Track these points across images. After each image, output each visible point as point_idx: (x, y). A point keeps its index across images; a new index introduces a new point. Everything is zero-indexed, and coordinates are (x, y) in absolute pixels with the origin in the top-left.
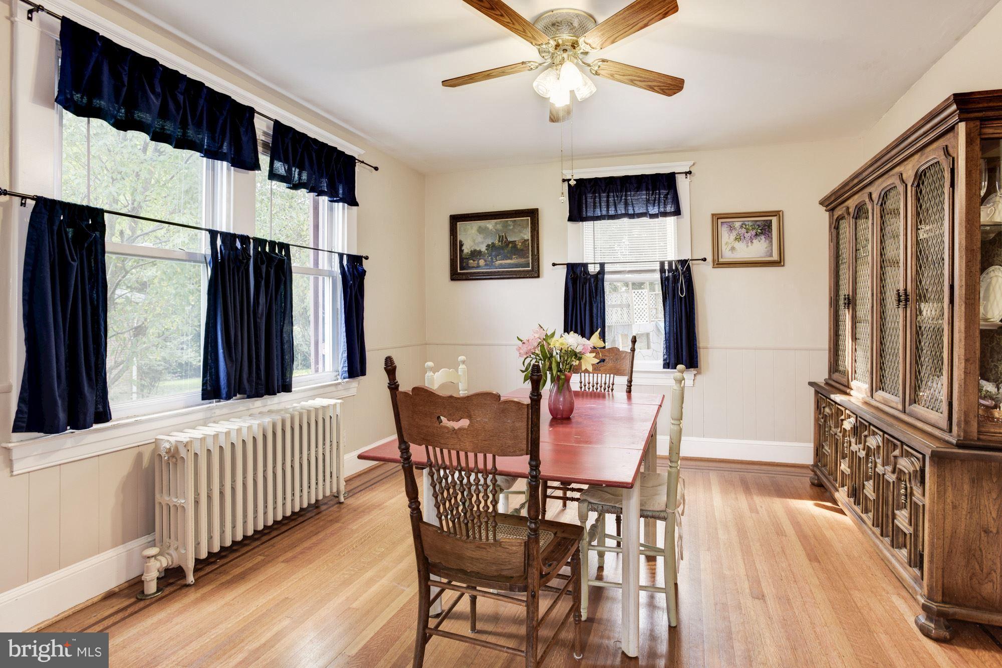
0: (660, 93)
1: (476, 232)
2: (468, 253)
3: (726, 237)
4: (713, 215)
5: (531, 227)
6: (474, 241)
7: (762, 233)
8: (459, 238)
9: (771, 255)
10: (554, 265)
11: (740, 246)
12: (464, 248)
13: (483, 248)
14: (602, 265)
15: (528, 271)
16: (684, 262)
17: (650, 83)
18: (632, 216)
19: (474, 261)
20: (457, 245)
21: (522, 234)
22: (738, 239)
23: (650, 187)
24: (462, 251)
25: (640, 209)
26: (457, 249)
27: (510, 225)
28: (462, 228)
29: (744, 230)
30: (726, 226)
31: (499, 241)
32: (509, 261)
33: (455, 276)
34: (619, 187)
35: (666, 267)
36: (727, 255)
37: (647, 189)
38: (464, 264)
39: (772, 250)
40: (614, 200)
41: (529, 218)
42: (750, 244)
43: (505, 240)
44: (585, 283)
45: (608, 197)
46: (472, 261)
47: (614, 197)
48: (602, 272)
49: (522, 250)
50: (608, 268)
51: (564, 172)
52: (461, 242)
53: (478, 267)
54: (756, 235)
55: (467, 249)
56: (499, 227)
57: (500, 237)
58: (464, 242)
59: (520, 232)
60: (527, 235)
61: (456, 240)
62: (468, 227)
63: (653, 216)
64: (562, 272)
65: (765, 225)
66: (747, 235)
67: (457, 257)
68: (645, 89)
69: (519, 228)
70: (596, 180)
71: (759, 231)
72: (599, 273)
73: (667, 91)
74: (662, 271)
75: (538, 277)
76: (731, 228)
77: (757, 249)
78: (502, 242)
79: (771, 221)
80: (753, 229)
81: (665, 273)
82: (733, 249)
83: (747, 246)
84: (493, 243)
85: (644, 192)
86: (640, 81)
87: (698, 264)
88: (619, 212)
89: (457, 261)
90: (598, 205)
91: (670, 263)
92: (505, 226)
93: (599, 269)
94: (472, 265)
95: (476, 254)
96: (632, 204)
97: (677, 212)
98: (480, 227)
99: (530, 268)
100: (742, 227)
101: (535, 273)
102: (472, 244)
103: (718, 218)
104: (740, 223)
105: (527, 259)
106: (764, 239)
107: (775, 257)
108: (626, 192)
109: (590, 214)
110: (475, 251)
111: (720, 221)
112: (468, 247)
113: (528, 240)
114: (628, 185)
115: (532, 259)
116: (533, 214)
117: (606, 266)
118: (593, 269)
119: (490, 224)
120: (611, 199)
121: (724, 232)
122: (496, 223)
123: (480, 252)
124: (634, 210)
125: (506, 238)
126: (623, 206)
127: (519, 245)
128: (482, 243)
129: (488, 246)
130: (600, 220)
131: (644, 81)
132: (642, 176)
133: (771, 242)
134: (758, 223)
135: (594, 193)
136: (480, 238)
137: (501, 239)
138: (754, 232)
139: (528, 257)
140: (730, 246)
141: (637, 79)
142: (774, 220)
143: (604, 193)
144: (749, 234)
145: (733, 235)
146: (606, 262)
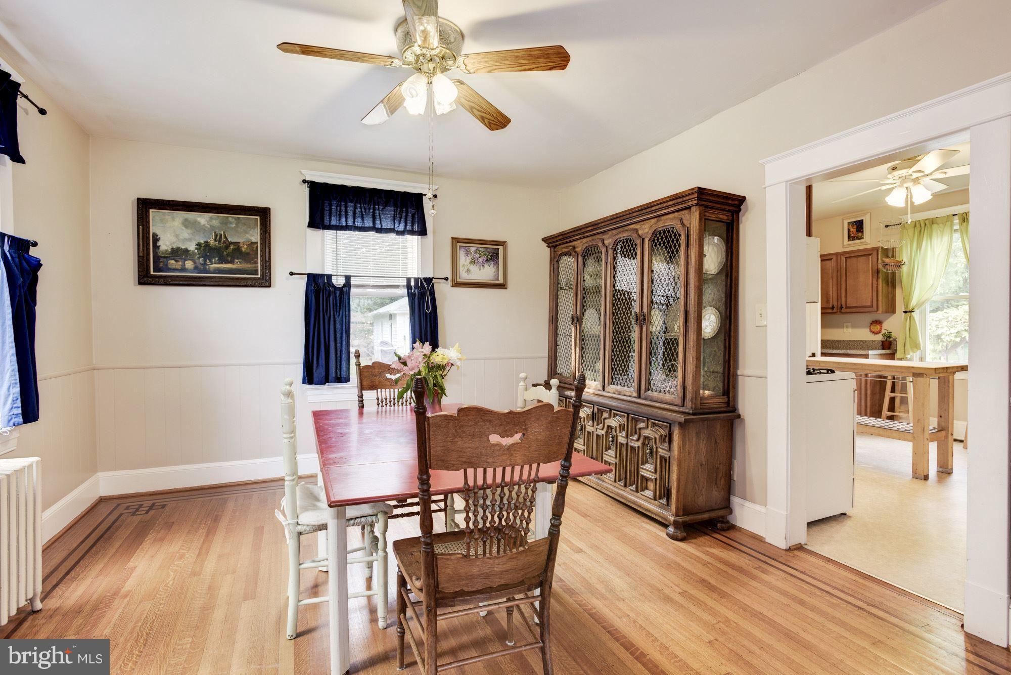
0: (486, 126)
1: (180, 226)
2: (167, 251)
3: (464, 260)
4: (453, 239)
5: (261, 229)
6: (177, 236)
7: (491, 259)
8: (152, 230)
9: (498, 279)
10: (292, 274)
11: (474, 269)
12: (160, 243)
13: (192, 247)
14: (348, 278)
15: (256, 279)
16: (429, 280)
17: (484, 115)
18: (379, 231)
19: (176, 261)
20: (148, 238)
21: (247, 235)
22: (473, 262)
23: (399, 204)
24: (156, 247)
25: (387, 224)
26: (149, 244)
27: (231, 223)
28: (157, 218)
29: (477, 256)
30: (463, 250)
31: (215, 240)
32: (229, 266)
33: (145, 278)
34: (368, 199)
35: (413, 284)
36: (464, 276)
37: (395, 206)
38: (161, 265)
39: (498, 274)
40: (362, 211)
41: (258, 218)
42: (482, 268)
43: (223, 239)
44: (329, 296)
45: (355, 208)
46: (173, 262)
47: (361, 208)
48: (348, 284)
49: (248, 254)
50: (353, 281)
51: (304, 172)
52: (155, 235)
53: (183, 269)
54: (487, 260)
55: (165, 245)
56: (216, 223)
57: (216, 235)
58: (160, 234)
59: (246, 233)
60: (255, 236)
61: (148, 232)
62: (167, 217)
63: (399, 233)
64: (301, 284)
65: (494, 253)
66: (480, 260)
67: (148, 254)
68: (477, 118)
69: (244, 228)
70: (343, 187)
71: (489, 257)
72: (344, 285)
73: (492, 125)
74: (409, 287)
75: (270, 286)
76: (468, 253)
77: (486, 273)
78: (220, 241)
79: (498, 249)
80: (485, 255)
81: (411, 289)
82: (468, 271)
83: (480, 270)
84: (206, 242)
85: (392, 208)
86: (478, 110)
87: (439, 283)
88: (367, 225)
89: (149, 260)
90: (343, 214)
91: (416, 280)
92: (225, 223)
93: (344, 281)
94: (174, 267)
95: (178, 253)
96: (380, 218)
97: (423, 232)
98: (186, 220)
99: (259, 276)
100: (476, 252)
101: (265, 281)
102: (174, 239)
103: (456, 241)
104: (475, 249)
105: (254, 265)
106: (492, 265)
107: (501, 281)
108: (374, 205)
109: (334, 222)
110: (178, 249)
111: (459, 244)
112: (168, 243)
113: (256, 243)
114: (376, 198)
115: (262, 265)
116: (264, 214)
117: (352, 279)
118: (339, 282)
119: (203, 219)
120: (358, 210)
121: (461, 255)
122: (211, 218)
123: (186, 251)
124: (381, 224)
125: (225, 237)
126: (371, 219)
127: (244, 248)
128: (190, 240)
129: (199, 244)
130: (345, 230)
131: (481, 112)
132: (391, 191)
133: (498, 267)
134: (489, 250)
135: (339, 202)
136: (186, 234)
137: (218, 237)
138: (485, 258)
139: (258, 263)
140: (466, 269)
141: (477, 107)
142: (501, 249)
143: (351, 202)
144: (481, 259)
145: (468, 261)
146: (352, 274)
